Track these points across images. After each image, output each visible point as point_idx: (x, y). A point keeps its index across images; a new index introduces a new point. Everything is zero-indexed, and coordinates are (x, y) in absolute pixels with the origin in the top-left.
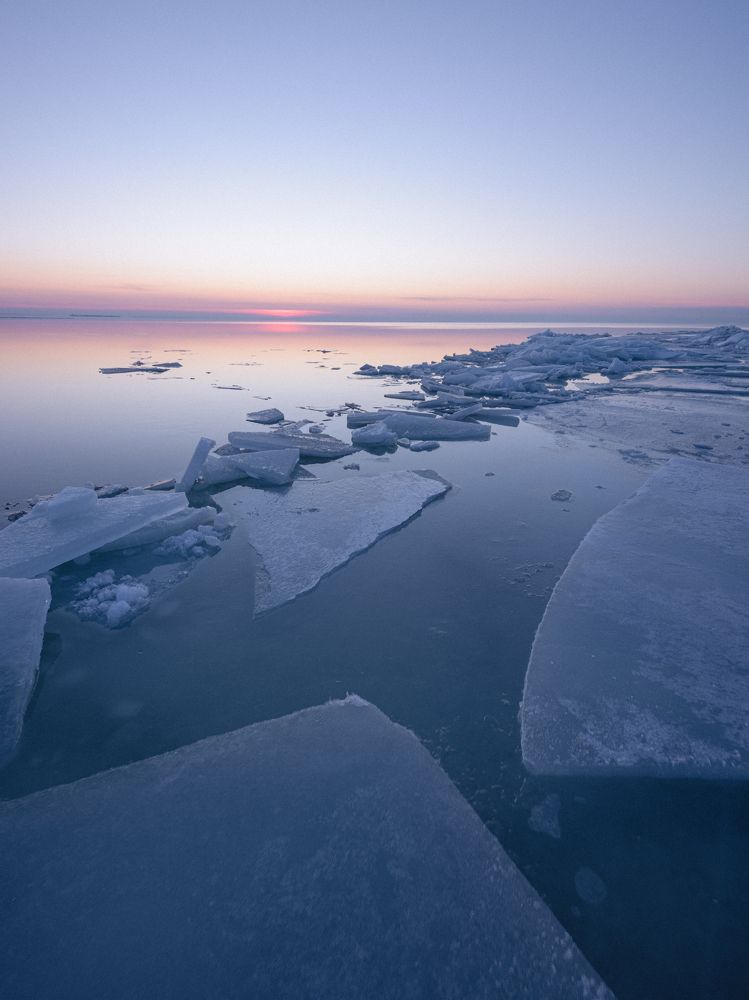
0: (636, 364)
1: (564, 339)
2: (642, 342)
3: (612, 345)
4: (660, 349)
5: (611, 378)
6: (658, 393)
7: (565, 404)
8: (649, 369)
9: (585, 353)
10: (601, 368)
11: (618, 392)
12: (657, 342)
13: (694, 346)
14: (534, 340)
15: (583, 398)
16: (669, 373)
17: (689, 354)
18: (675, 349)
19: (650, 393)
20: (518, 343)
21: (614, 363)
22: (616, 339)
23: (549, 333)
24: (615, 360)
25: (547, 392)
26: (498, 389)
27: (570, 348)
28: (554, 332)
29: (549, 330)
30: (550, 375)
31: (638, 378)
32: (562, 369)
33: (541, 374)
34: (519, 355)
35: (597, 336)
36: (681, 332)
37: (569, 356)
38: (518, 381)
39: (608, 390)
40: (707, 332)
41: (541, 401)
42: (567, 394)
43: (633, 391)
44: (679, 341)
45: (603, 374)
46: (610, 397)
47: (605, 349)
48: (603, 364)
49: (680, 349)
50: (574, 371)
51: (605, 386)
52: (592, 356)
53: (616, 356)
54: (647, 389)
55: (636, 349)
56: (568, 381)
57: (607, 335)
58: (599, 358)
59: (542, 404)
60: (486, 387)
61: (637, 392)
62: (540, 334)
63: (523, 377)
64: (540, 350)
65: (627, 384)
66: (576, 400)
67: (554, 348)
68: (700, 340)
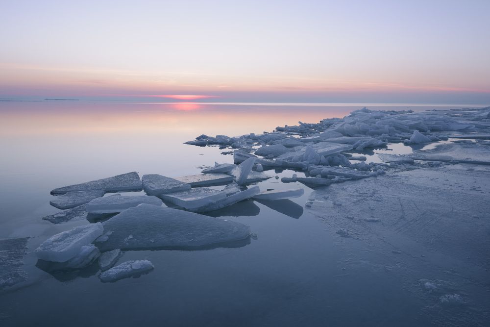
0: (434, 135)
1: (375, 115)
2: (438, 117)
3: (414, 119)
4: (453, 122)
5: (414, 149)
6: (458, 167)
7: (362, 181)
8: (446, 139)
9: (390, 126)
10: (404, 138)
11: (419, 165)
12: (448, 117)
13: (477, 120)
14: (353, 115)
15: (382, 174)
16: (465, 145)
17: (477, 126)
18: (464, 122)
19: (451, 167)
20: (341, 117)
21: (415, 135)
22: (417, 114)
23: (365, 110)
24: (416, 132)
25: (348, 165)
26: (300, 162)
27: (378, 121)
28: (369, 109)
29: (365, 108)
30: (357, 146)
31: (438, 149)
32: (369, 139)
33: (347, 146)
34: (337, 127)
35: (404, 112)
36: (464, 109)
37: (378, 128)
38: (321, 154)
39: (408, 163)
40: (484, 109)
41: (337, 178)
42: (367, 168)
43: (433, 164)
44: (465, 116)
45: (406, 144)
46: (410, 172)
47: (407, 122)
48: (406, 135)
49: (468, 122)
50: (380, 142)
51: (405, 159)
52: (397, 128)
53: (417, 129)
54: (448, 161)
55: (434, 123)
56: (374, 151)
57: (411, 112)
58: (402, 129)
59: (338, 182)
60: (290, 159)
61: (438, 165)
62: (358, 111)
63: (327, 150)
64: (354, 123)
65: (428, 156)
66: (375, 176)
67: (365, 122)
68: (482, 115)
